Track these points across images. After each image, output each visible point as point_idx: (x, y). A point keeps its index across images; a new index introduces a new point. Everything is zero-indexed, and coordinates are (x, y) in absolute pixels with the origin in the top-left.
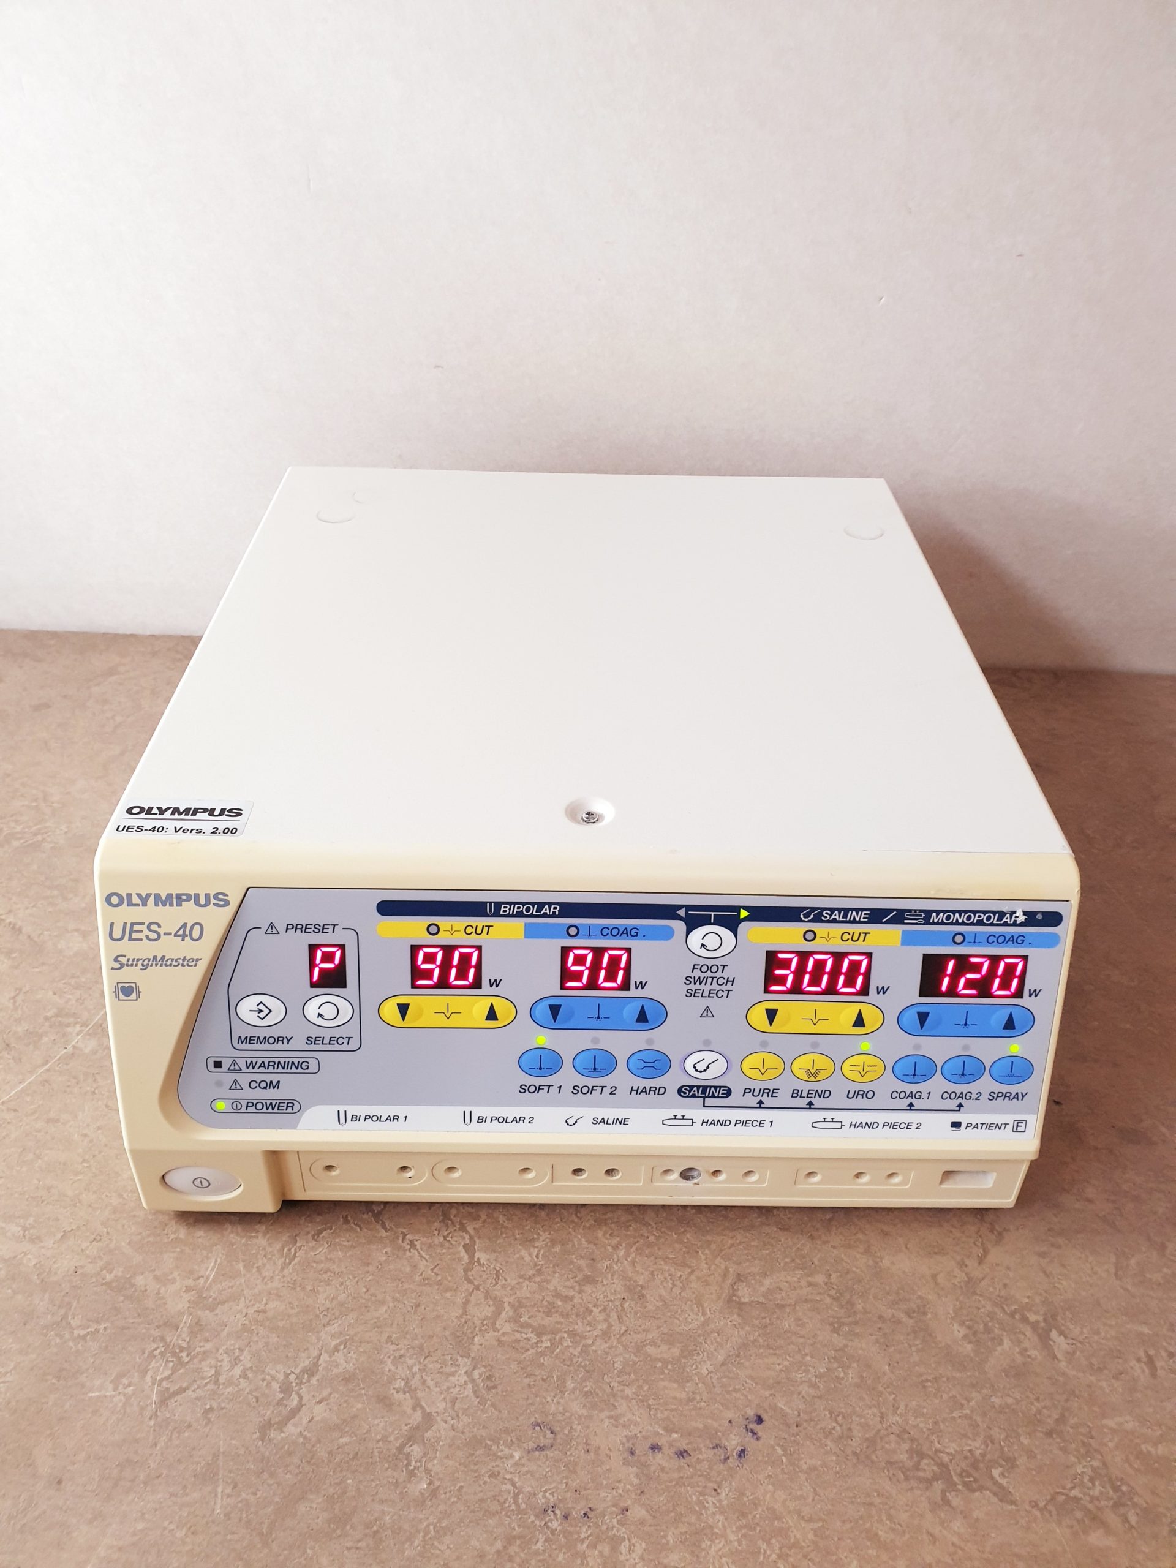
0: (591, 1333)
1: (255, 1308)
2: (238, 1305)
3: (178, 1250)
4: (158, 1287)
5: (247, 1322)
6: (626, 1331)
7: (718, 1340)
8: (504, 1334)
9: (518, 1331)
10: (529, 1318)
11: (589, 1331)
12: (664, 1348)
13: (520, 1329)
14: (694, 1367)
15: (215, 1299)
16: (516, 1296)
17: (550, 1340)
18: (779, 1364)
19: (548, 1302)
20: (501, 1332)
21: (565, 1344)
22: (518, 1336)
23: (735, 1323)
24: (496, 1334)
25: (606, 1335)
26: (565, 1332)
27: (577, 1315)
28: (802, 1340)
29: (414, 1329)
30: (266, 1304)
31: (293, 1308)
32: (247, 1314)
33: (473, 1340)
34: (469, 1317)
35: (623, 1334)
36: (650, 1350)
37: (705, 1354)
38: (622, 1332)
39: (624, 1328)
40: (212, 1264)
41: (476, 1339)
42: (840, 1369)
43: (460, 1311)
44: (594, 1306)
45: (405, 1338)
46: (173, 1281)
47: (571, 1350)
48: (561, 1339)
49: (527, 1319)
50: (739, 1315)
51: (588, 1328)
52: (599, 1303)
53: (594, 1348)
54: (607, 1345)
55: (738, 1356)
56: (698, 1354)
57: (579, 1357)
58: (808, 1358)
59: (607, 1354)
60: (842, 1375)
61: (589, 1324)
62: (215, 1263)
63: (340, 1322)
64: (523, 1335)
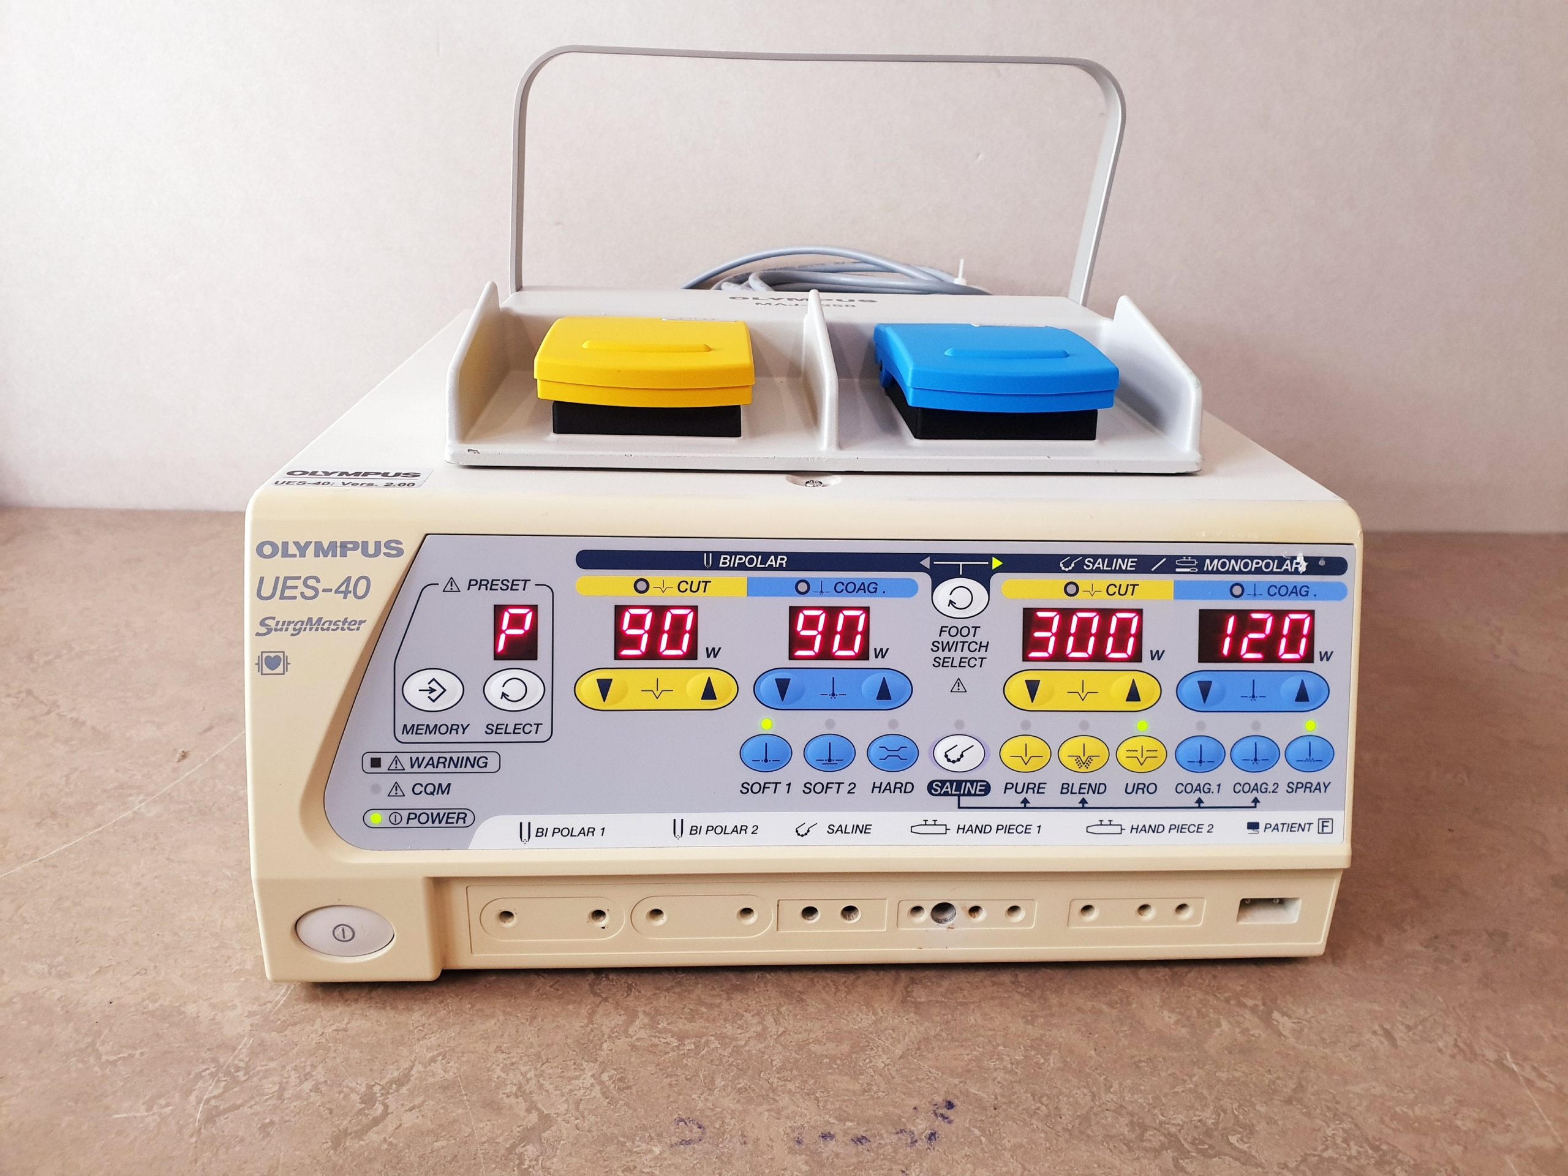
0: (743, 1035)
1: (334, 1027)
2: (313, 1026)
3: (242, 979)
4: (213, 1013)
5: (323, 1041)
6: (784, 1032)
7: (894, 1036)
8: (638, 1040)
9: (655, 1037)
10: (668, 1024)
11: (741, 1034)
12: (831, 1045)
13: (657, 1034)
14: (868, 1060)
15: (284, 1021)
16: (652, 1005)
17: (694, 1043)
18: (967, 1055)
19: (691, 1010)
20: (634, 1038)
21: (712, 1046)
22: (655, 1041)
23: (912, 1020)
24: (629, 1039)
25: (760, 1036)
26: (712, 1035)
27: (726, 1020)
28: (991, 1033)
29: (529, 1039)
30: (348, 1023)
31: (380, 1025)
32: (323, 1033)
33: (601, 1046)
34: (596, 1026)
35: (780, 1035)
36: (814, 1048)
37: (880, 1049)
38: (779, 1033)
39: (781, 1030)
40: (283, 991)
41: (605, 1045)
42: (1039, 1056)
43: (586, 1021)
44: (746, 1012)
45: (518, 1047)
46: (234, 1007)
47: (720, 1051)
48: (707, 1043)
49: (665, 1025)
50: (916, 1013)
51: (739, 1031)
52: (750, 1008)
53: (747, 1048)
54: (763, 1045)
55: (919, 1049)
56: (872, 1049)
57: (729, 1057)
58: (1001, 1048)
59: (763, 1053)
60: (1042, 1061)
61: (740, 1027)
62: (287, 990)
63: (438, 1036)
64: (661, 1039)
